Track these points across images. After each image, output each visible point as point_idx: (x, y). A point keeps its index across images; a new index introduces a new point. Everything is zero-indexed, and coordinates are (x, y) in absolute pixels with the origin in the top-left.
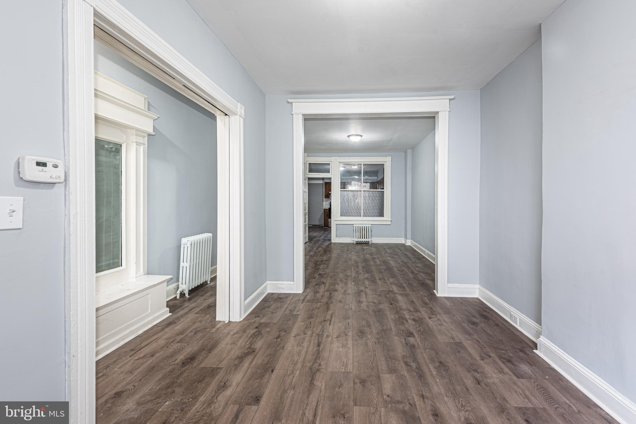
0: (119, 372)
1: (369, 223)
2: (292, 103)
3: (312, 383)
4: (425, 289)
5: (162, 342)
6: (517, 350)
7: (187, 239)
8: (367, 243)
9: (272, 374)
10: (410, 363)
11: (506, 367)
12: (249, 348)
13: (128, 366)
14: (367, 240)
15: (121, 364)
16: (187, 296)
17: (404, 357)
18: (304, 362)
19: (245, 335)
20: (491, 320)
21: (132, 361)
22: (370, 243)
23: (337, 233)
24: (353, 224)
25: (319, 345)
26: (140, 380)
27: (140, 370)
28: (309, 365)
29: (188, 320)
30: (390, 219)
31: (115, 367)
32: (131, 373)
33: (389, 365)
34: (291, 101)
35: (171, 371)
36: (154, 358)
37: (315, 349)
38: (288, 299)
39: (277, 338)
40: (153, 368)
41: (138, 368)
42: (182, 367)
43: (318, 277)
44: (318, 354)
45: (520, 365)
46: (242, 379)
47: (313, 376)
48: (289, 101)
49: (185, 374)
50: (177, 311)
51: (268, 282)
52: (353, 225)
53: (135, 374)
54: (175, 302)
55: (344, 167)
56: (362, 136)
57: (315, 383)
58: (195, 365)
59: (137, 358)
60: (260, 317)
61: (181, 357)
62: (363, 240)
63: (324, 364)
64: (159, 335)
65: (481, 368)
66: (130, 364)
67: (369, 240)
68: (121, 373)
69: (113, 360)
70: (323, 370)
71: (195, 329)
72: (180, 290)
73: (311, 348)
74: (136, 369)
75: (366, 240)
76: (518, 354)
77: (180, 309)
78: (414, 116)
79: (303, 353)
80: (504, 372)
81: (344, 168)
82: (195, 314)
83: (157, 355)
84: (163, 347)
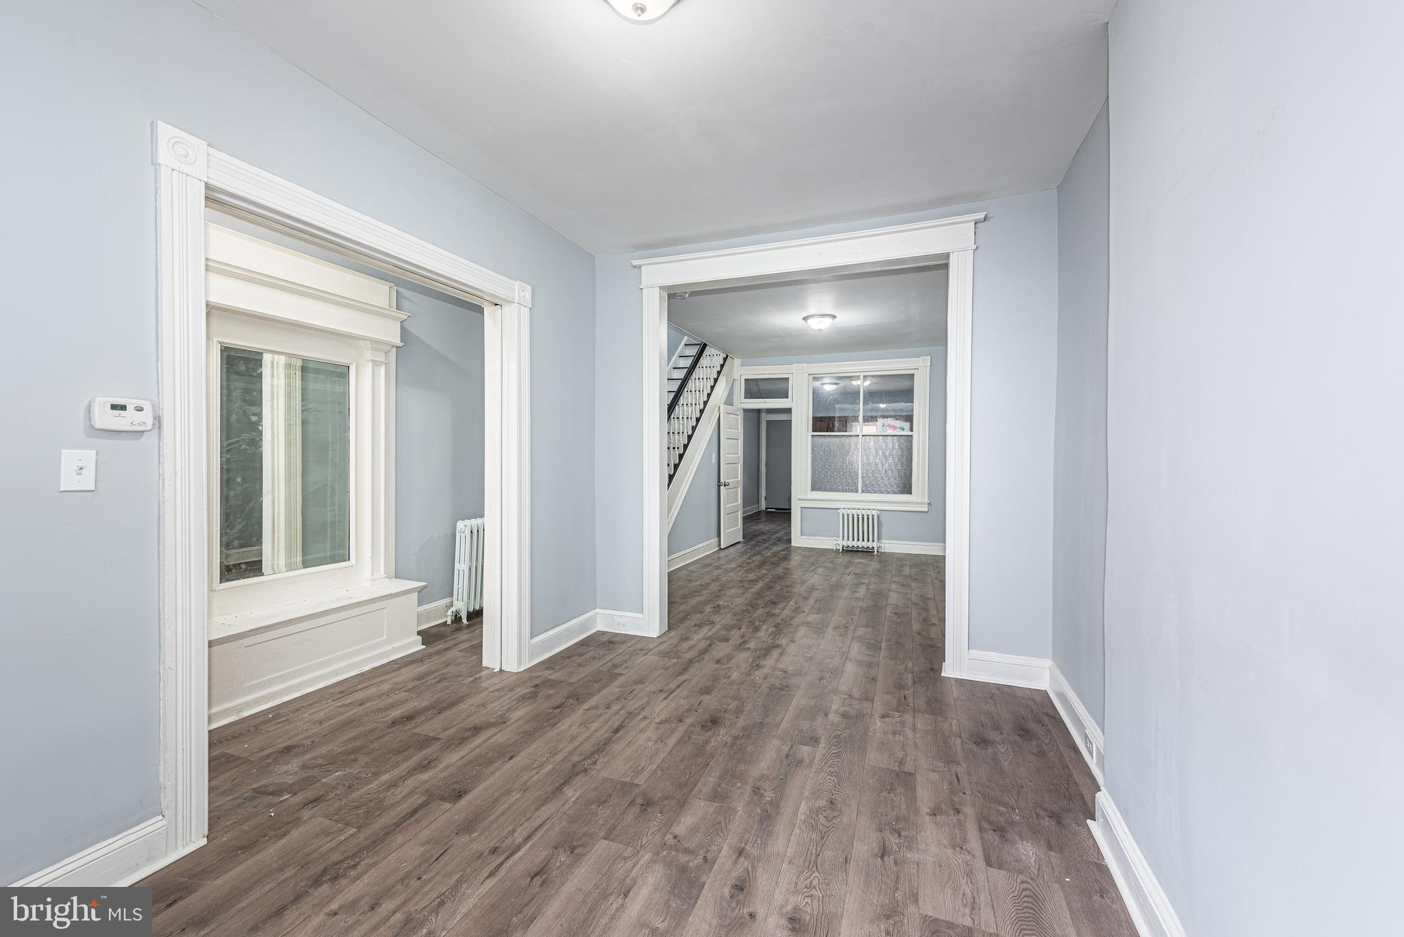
0: (307, 719)
1: (874, 508)
2: (640, 267)
3: (559, 789)
4: (925, 658)
5: (386, 687)
6: (1042, 813)
7: (467, 522)
8: (868, 552)
9: (508, 762)
10: (765, 791)
11: (979, 839)
12: (501, 716)
13: (322, 714)
14: (870, 544)
15: (316, 710)
16: (465, 621)
17: (762, 777)
18: (571, 753)
19: (510, 694)
20: (1034, 743)
21: (332, 707)
22: (876, 552)
23: (803, 526)
24: (838, 509)
25: (617, 731)
26: (325, 735)
27: (332, 722)
28: (576, 758)
29: (443, 659)
30: (926, 500)
31: (306, 712)
32: (320, 723)
33: (719, 786)
34: (639, 263)
35: (370, 732)
36: (361, 708)
37: (606, 736)
38: (624, 646)
39: (556, 708)
40: (351, 722)
41: (333, 718)
42: (388, 727)
43: (709, 612)
44: (605, 744)
45: (1020, 842)
46: (457, 761)
47: (570, 777)
48: (635, 263)
49: (386, 739)
50: (436, 643)
51: (598, 610)
52: (839, 511)
53: (324, 726)
54: (442, 629)
55: (833, 384)
56: (834, 317)
57: (565, 789)
58: (408, 727)
59: (339, 704)
60: (554, 669)
61: (396, 713)
62: (860, 544)
63: (602, 762)
64: (388, 676)
65: (915, 829)
66: (326, 711)
67: (875, 545)
68: (308, 722)
69: (309, 703)
70: (594, 772)
71: (444, 674)
72: (453, 609)
73: (601, 732)
74: (329, 720)
75: (865, 544)
76: (1038, 820)
77: (442, 641)
78: (896, 268)
79: (581, 739)
80: (964, 847)
81: (836, 386)
82: (460, 651)
83: (368, 705)
84: (382, 694)
